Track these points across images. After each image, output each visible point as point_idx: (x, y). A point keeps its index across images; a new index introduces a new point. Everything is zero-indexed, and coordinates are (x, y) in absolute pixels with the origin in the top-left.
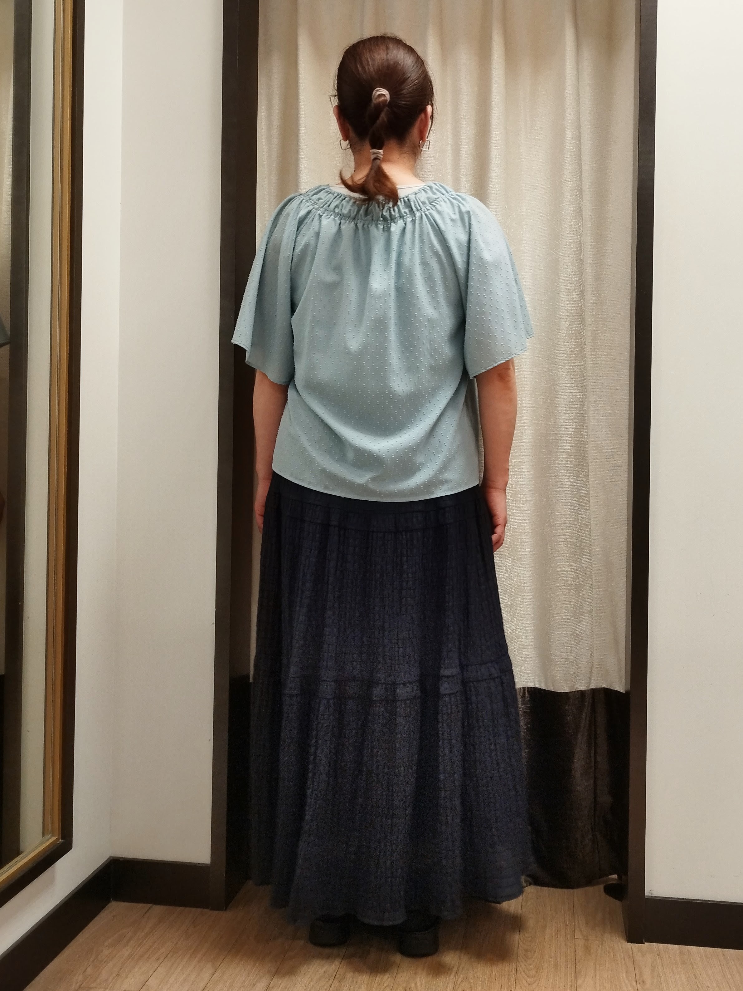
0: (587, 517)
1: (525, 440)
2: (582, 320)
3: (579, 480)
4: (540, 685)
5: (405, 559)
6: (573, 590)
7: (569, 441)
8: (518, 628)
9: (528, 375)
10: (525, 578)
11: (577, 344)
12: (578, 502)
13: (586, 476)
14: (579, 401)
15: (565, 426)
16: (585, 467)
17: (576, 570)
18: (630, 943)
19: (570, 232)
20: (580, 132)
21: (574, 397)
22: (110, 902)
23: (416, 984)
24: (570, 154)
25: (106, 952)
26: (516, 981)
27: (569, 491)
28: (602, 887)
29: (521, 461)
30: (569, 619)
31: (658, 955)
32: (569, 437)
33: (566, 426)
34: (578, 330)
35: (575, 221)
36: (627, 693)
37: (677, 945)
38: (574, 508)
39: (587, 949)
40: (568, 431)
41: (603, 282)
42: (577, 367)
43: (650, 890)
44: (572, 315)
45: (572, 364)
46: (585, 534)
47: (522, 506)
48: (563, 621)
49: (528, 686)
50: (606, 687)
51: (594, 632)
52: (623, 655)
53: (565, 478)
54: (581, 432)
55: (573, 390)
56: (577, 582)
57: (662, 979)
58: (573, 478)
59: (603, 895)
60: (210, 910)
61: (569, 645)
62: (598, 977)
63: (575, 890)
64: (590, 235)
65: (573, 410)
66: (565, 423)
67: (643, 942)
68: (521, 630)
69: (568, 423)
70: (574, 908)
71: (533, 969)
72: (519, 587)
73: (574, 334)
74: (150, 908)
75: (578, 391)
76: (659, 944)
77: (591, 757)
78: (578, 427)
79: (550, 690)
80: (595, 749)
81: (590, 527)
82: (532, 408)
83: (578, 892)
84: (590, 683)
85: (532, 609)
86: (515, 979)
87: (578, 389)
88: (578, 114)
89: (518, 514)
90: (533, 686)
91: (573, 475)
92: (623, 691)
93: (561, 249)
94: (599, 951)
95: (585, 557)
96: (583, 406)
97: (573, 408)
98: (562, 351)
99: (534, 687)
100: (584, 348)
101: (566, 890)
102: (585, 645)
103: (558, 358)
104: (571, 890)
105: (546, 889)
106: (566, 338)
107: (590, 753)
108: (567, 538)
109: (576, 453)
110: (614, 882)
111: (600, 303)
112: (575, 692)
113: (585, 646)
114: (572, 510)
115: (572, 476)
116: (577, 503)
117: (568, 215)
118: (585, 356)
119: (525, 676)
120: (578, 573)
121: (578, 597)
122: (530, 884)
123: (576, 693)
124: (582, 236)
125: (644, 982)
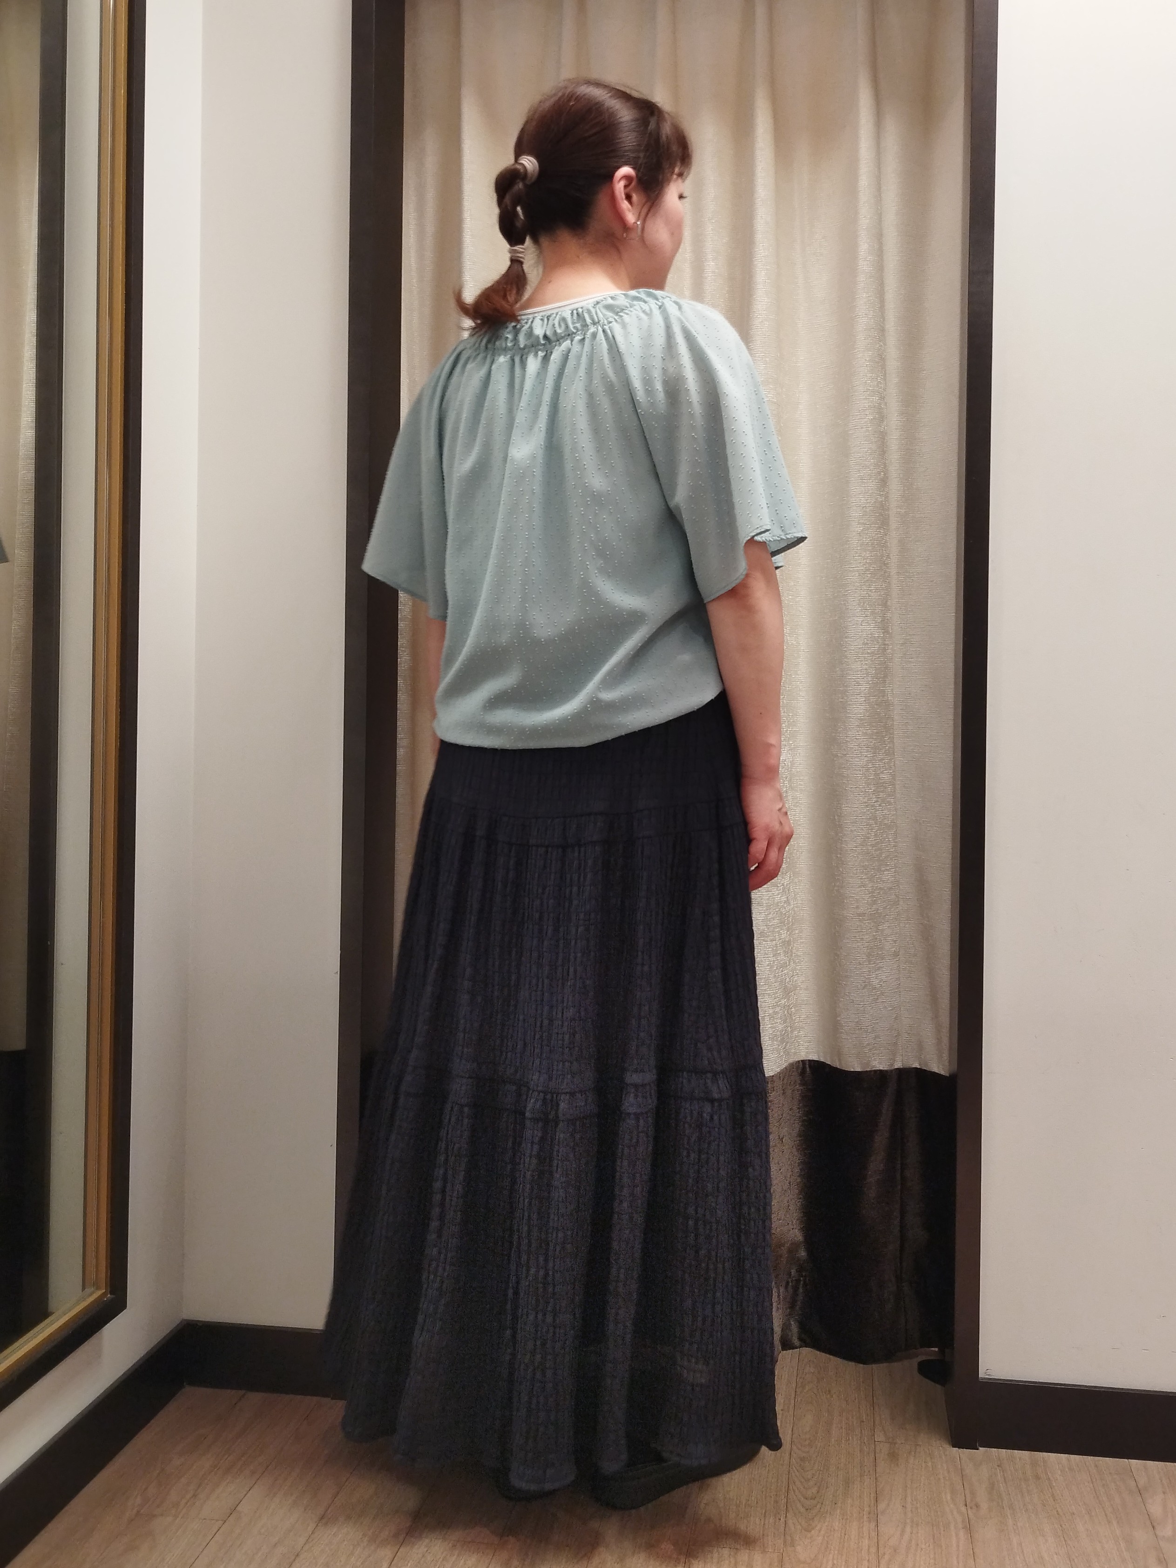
0: (891, 814)
2: (883, 522)
5: (575, 889)
6: (867, 922)
7: (863, 702)
8: (796, 975)
11: (874, 557)
12: (875, 791)
13: (891, 753)
14: (877, 643)
15: (856, 679)
16: (888, 740)
17: (873, 892)
18: (957, 1449)
19: (865, 391)
20: (881, 243)
22: (183, 1387)
24: (864, 275)
25: (177, 1462)
26: (787, 1505)
27: (861, 775)
28: (914, 1364)
30: (860, 964)
31: (999, 1466)
32: (862, 695)
33: (858, 680)
34: (876, 537)
35: (871, 375)
36: (952, 1077)
37: (1028, 1451)
38: (868, 801)
40: (860, 686)
41: (916, 466)
42: (875, 592)
43: (987, 1370)
44: (867, 516)
45: (866, 588)
46: (886, 839)
48: (851, 966)
49: (810, 1059)
50: (919, 1067)
51: (901, 984)
52: (944, 1020)
53: (856, 756)
54: (881, 689)
55: (868, 626)
56: (873, 910)
58: (868, 757)
61: (861, 1002)
62: (909, 1501)
64: (896, 396)
65: (869, 655)
66: (855, 675)
67: (976, 1446)
68: (799, 978)
69: (860, 675)
70: (874, 1396)
71: (813, 1487)
72: (796, 915)
73: (870, 544)
74: (242, 1397)
75: (876, 627)
78: (875, 681)
81: (896, 829)
83: (879, 1371)
84: (894, 1060)
86: (786, 1503)
87: (876, 625)
88: (879, 217)
90: (815, 1060)
91: (866, 752)
92: (944, 1073)
93: (851, 417)
94: (911, 1460)
95: (886, 874)
96: (885, 649)
97: (868, 653)
98: (852, 568)
99: (817, 1061)
101: (861, 1368)
103: (847, 579)
104: (868, 1366)
106: (857, 549)
108: (858, 844)
109: (872, 719)
110: (933, 1358)
111: (910, 497)
112: (870, 1071)
113: (886, 1005)
114: (866, 803)
117: (861, 367)
118: (890, 575)
120: (875, 897)
121: (875, 932)
123: (872, 1073)
124: (882, 398)
125: (977, 1506)
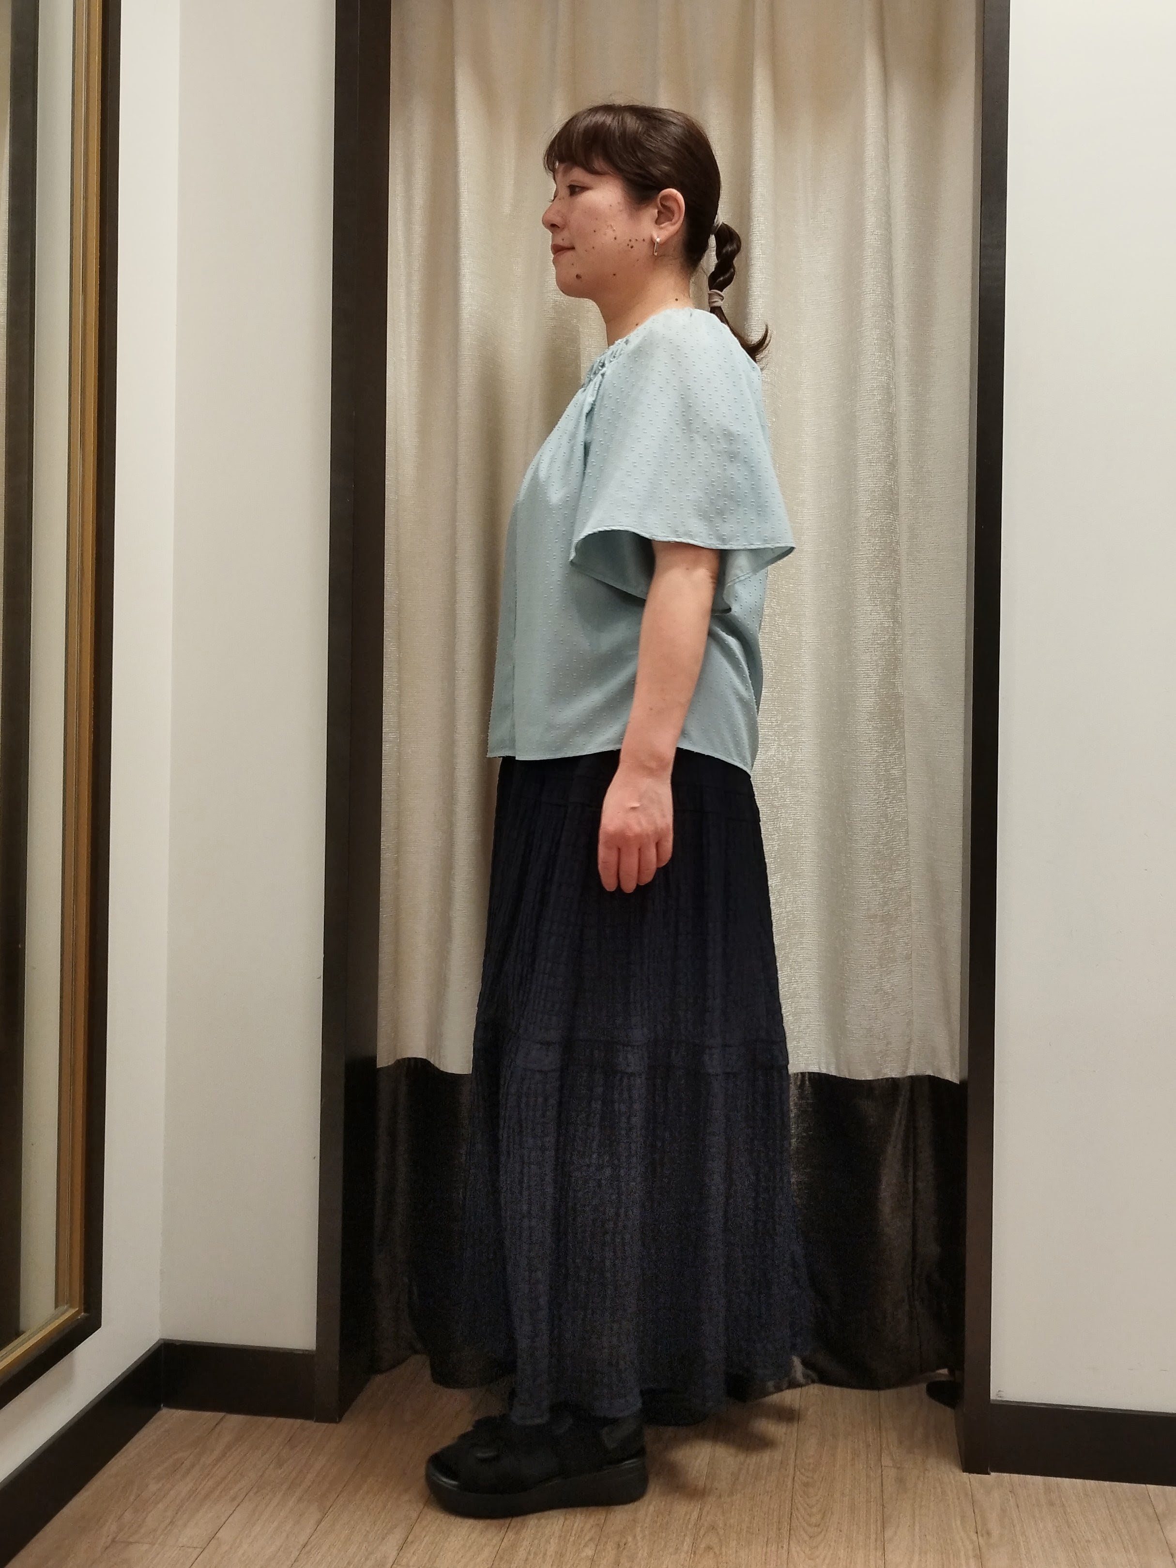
0: (902, 811)
1: (805, 693)
2: (893, 507)
3: (887, 754)
4: (827, 1068)
6: (878, 924)
7: (872, 696)
9: (809, 592)
10: (804, 905)
11: (884, 544)
12: (886, 788)
13: (901, 748)
14: (887, 633)
15: (865, 670)
16: (898, 735)
17: (884, 893)
18: (968, 1474)
19: (873, 371)
20: (890, 217)
21: (879, 626)
22: (159, 1409)
23: (635, 1537)
24: (871, 250)
25: (153, 1487)
26: (790, 1532)
27: (872, 771)
28: (924, 1386)
29: (799, 724)
30: (872, 968)
31: (1011, 1492)
32: (870, 688)
33: (867, 672)
34: (885, 523)
35: (879, 354)
36: (963, 1084)
37: (1041, 1476)
38: (879, 798)
39: (901, 1483)
40: (869, 679)
41: (926, 449)
42: (884, 580)
43: (999, 1391)
44: (876, 500)
45: (875, 575)
46: (898, 838)
47: (801, 793)
48: (861, 971)
49: (811, 1071)
50: (932, 1075)
51: (913, 988)
52: (956, 1026)
53: (866, 751)
54: (891, 681)
55: (878, 616)
56: (884, 911)
57: (1018, 1529)
58: (879, 752)
59: (926, 1399)
60: (315, 1422)
61: (873, 1008)
62: (917, 1528)
63: (882, 1392)
64: (906, 375)
65: (879, 646)
66: (864, 667)
67: (988, 1471)
69: (869, 667)
70: (881, 1419)
71: (817, 1513)
72: (795, 919)
73: (879, 530)
74: (222, 1419)
75: (886, 617)
76: (1012, 1475)
77: (907, 1183)
78: (885, 672)
79: (844, 1077)
80: (915, 1170)
81: (908, 827)
82: (816, 644)
83: (887, 1396)
84: (906, 1067)
85: (817, 952)
86: (789, 1530)
87: (885, 615)
88: (887, 188)
89: (795, 807)
90: (816, 1071)
92: (956, 1081)
93: (858, 397)
94: (920, 1486)
96: (895, 640)
97: (878, 644)
98: (860, 555)
99: (818, 1073)
100: (896, 550)
101: (868, 1392)
102: (900, 1009)
103: (855, 566)
104: (876, 1392)
105: (836, 1390)
106: (866, 536)
107: (906, 1176)
108: (869, 843)
109: (882, 712)
110: (943, 1379)
111: (921, 480)
112: (882, 1079)
113: (898, 1010)
114: (877, 800)
115: (876, 748)
116: (884, 790)
117: (869, 345)
118: (899, 563)
119: (806, 1055)
120: (886, 898)
121: (887, 935)
122: (813, 1382)
123: (884, 1081)
124: (892, 378)
125: (988, 1533)
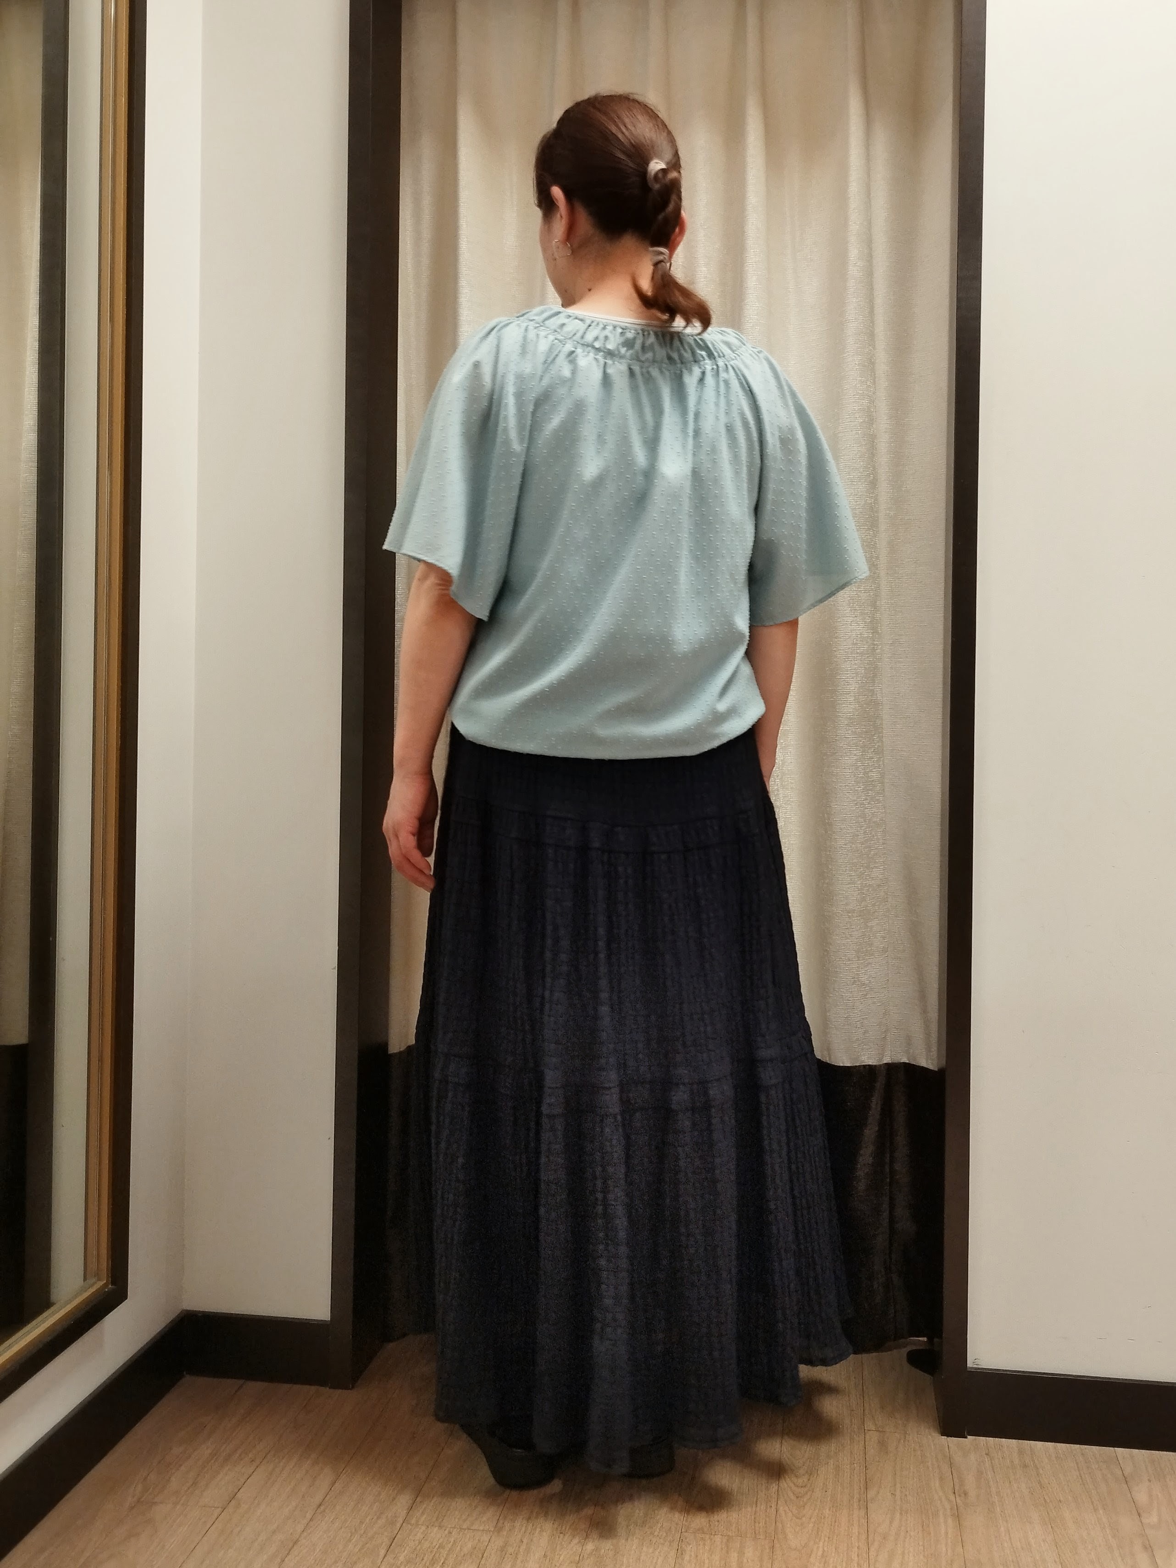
0: (879, 812)
2: (873, 522)
3: (866, 758)
7: (851, 701)
13: (880, 752)
14: (866, 643)
15: (845, 679)
16: (877, 739)
18: (946, 1437)
19: (854, 395)
20: (871, 249)
21: (859, 636)
22: (183, 1377)
24: (854, 281)
25: (177, 1450)
27: (850, 774)
28: (903, 1353)
30: (850, 960)
31: (987, 1454)
32: (850, 695)
33: (847, 680)
35: (861, 378)
36: (941, 1071)
37: (1015, 1439)
38: (857, 799)
39: (883, 1445)
40: (849, 686)
41: (905, 469)
42: (864, 593)
43: (975, 1359)
46: (875, 837)
48: (841, 962)
50: (907, 1062)
52: (933, 1015)
53: (845, 754)
54: (870, 688)
55: (858, 627)
56: (862, 906)
57: (994, 1490)
58: (858, 755)
59: (907, 1367)
60: (329, 1388)
61: (850, 998)
62: (898, 1489)
63: (866, 1356)
64: (885, 400)
65: (858, 655)
66: (844, 675)
67: (965, 1435)
69: (848, 675)
70: (867, 1383)
71: (803, 1475)
74: (241, 1386)
75: (865, 627)
76: (987, 1438)
80: (892, 1152)
81: (885, 827)
83: (868, 1359)
84: (883, 1055)
87: (865, 624)
91: (856, 751)
92: (933, 1068)
93: (841, 420)
94: (900, 1448)
95: (875, 871)
97: (858, 653)
100: (877, 565)
102: (876, 999)
104: (863, 1356)
108: (847, 842)
110: (922, 1347)
111: (899, 499)
112: (859, 1066)
113: (875, 1001)
114: (855, 801)
116: (862, 792)
117: (850, 370)
118: (878, 577)
120: (864, 894)
121: (864, 929)
124: (872, 402)
125: (966, 1494)
